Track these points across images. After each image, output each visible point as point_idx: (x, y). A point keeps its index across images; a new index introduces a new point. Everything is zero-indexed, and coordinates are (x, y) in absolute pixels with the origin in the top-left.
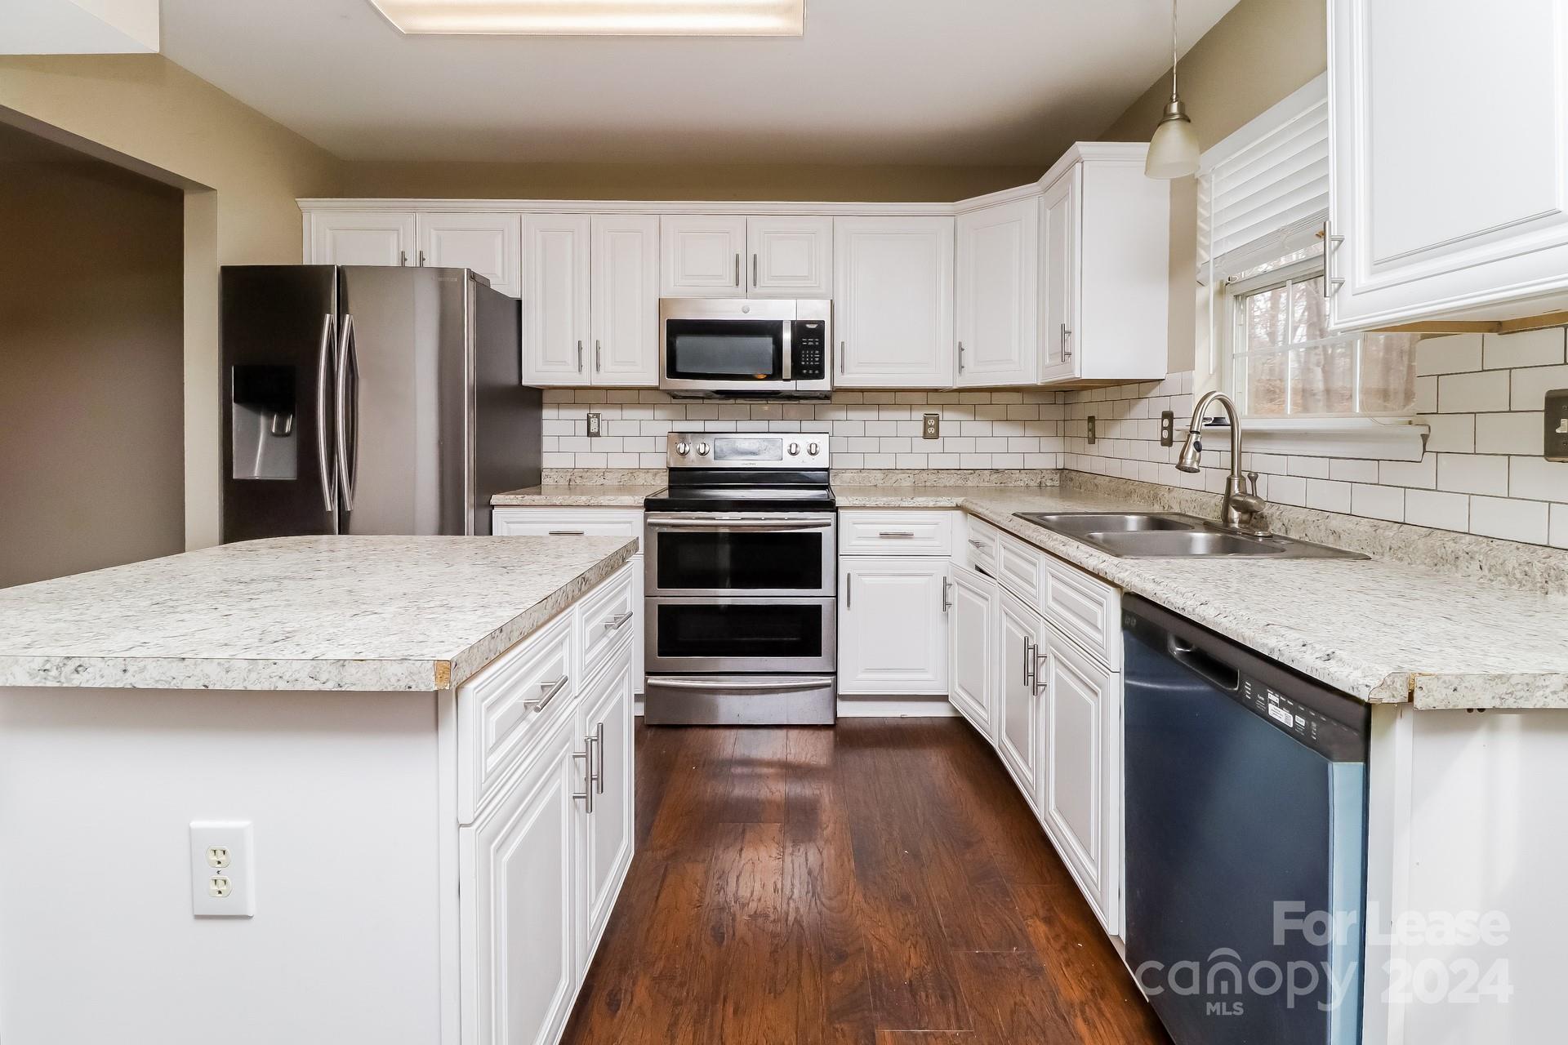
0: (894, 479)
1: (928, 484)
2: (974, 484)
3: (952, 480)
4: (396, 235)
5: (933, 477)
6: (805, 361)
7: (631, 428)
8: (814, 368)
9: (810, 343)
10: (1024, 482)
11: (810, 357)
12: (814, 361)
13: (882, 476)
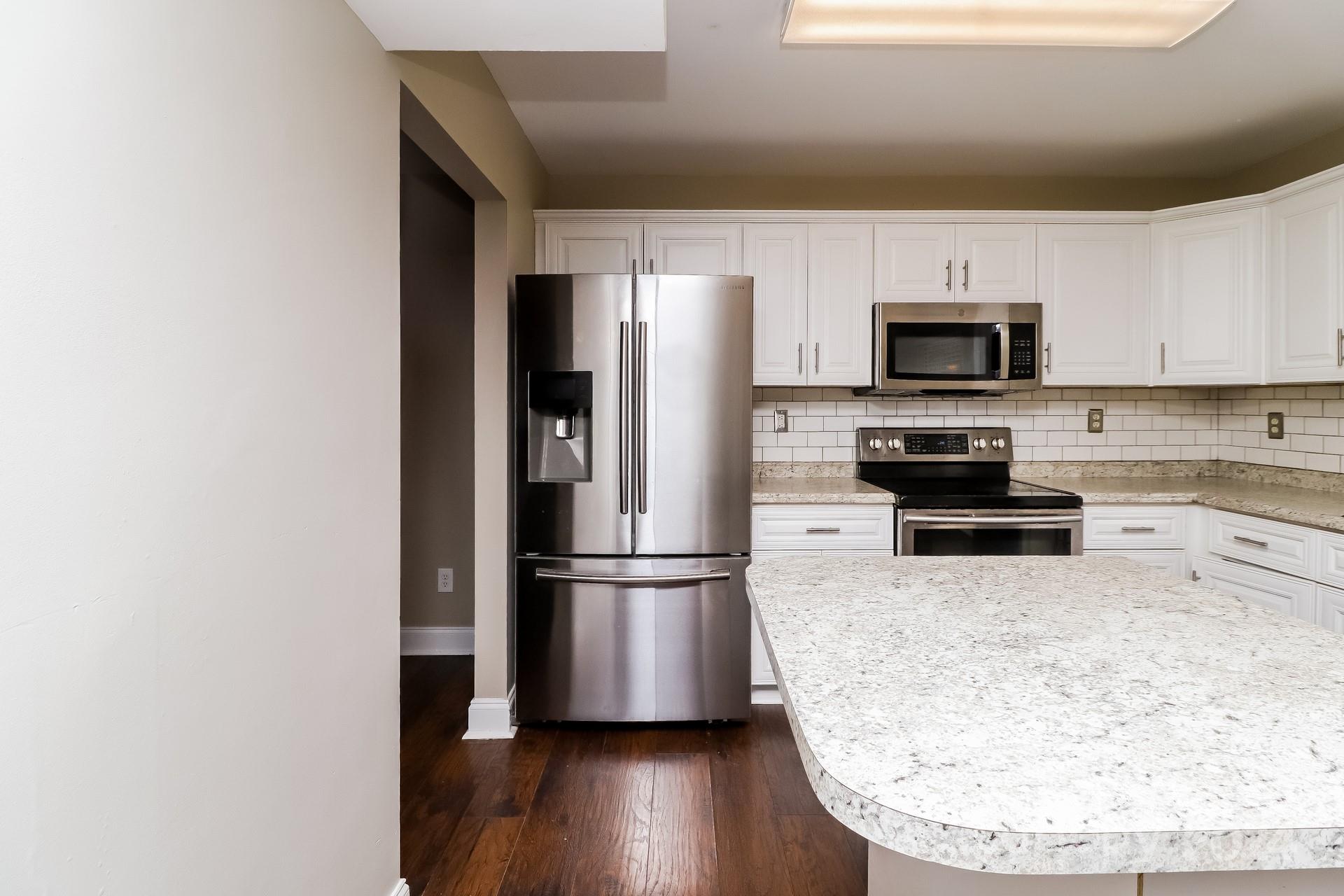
0: (1064, 470)
1: (1096, 475)
2: (1139, 475)
3: (1118, 472)
4: (625, 244)
5: (1100, 469)
6: (1018, 362)
7: (816, 424)
8: (1025, 368)
9: (1022, 345)
10: (1184, 472)
11: (1022, 358)
12: (1026, 362)
13: (1052, 468)
